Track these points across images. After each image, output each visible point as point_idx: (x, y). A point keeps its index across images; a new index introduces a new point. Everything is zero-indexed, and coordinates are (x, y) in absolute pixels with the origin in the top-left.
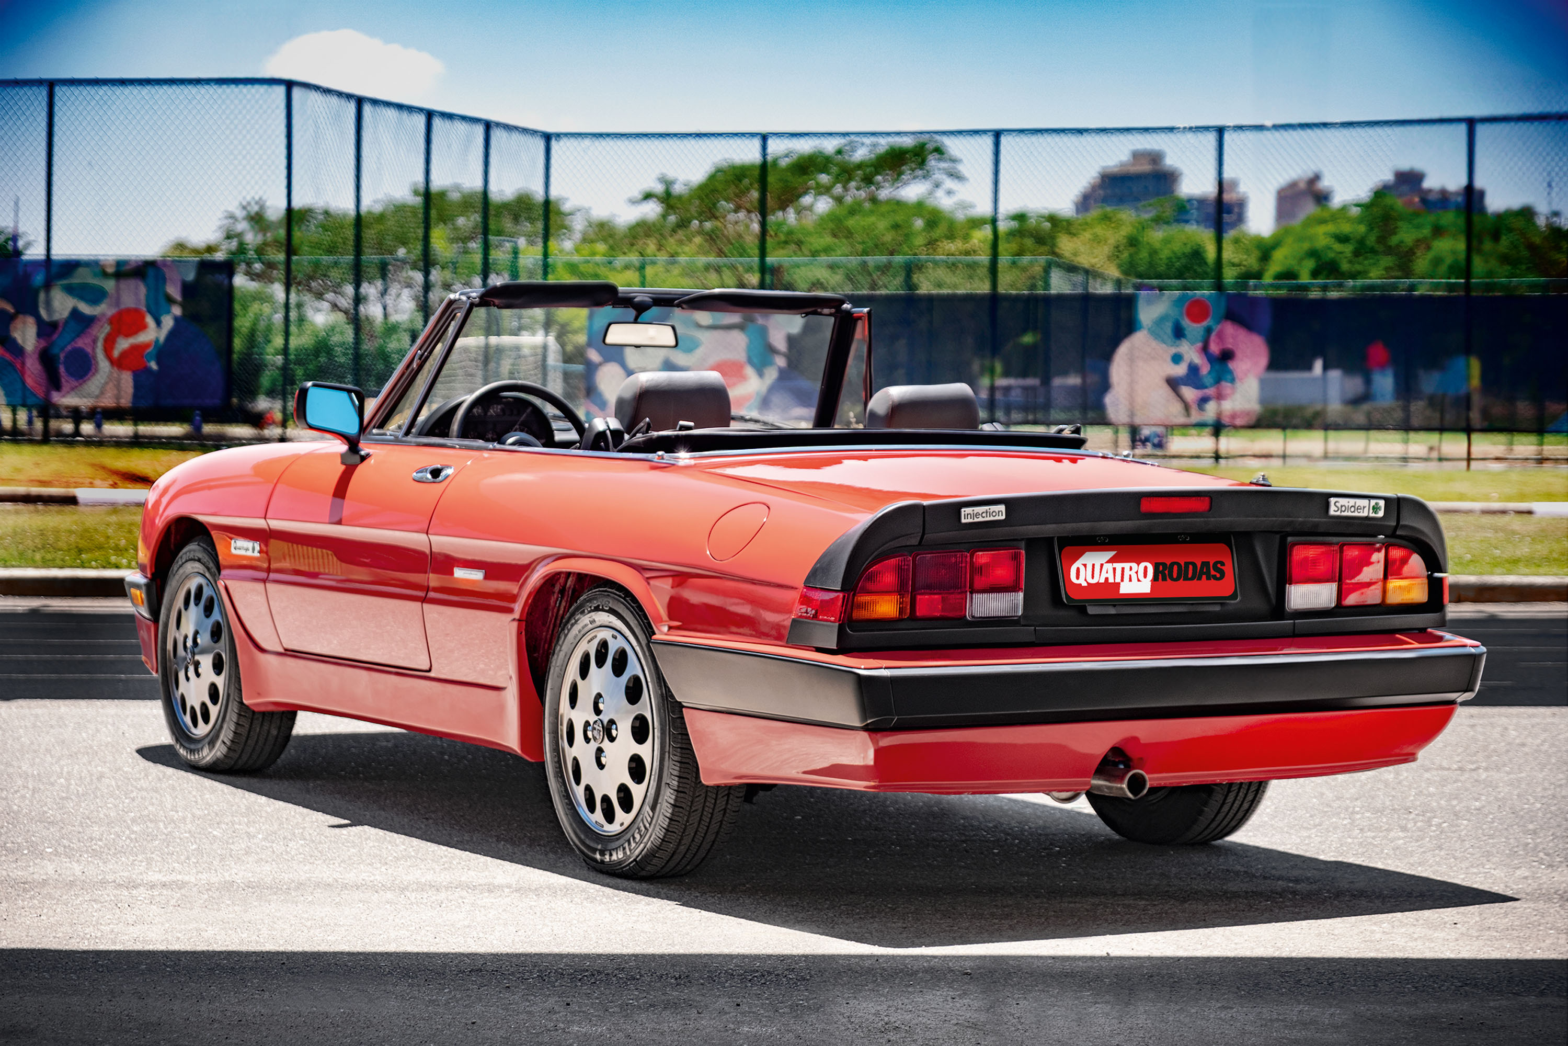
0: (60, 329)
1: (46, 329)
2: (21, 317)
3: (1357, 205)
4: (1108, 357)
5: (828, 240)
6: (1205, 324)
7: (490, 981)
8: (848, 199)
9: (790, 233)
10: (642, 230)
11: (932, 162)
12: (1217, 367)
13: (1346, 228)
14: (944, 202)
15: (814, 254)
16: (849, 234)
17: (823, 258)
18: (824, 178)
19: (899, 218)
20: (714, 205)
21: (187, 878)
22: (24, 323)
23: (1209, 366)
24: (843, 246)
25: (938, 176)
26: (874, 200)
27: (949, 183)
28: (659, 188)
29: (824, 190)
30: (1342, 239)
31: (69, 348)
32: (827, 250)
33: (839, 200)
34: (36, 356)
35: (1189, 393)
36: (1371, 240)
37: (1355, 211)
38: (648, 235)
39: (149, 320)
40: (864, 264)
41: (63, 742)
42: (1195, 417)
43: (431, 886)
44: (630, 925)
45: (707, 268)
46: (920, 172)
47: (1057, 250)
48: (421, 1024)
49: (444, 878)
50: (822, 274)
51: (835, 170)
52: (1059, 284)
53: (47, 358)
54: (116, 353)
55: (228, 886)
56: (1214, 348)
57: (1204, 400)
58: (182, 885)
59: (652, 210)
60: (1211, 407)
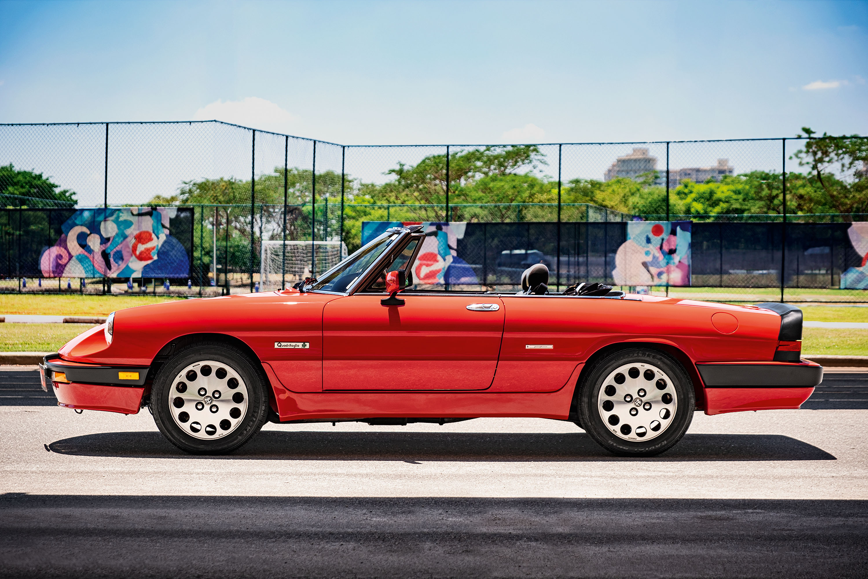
0: (111, 241)
1: (105, 241)
2: (92, 235)
3: (746, 175)
4: (615, 251)
5: (481, 194)
6: (661, 236)
7: (340, 504)
8: (491, 174)
9: (461, 190)
10: (388, 188)
11: (533, 155)
12: (667, 256)
13: (740, 187)
14: (538, 175)
15: (474, 201)
16: (491, 190)
17: (479, 204)
18: (479, 164)
19: (516, 183)
20: (424, 177)
21: (211, 471)
22: (94, 238)
23: (662, 256)
24: (487, 197)
25: (535, 163)
26: (504, 174)
27: (541, 166)
28: (397, 168)
29: (478, 170)
30: (737, 192)
31: (115, 250)
32: (480, 199)
33: (486, 174)
34: (100, 253)
35: (654, 270)
36: (752, 193)
37: (744, 179)
38: (391, 191)
39: (153, 236)
40: (498, 207)
41: (146, 422)
42: (656, 281)
43: (312, 474)
44: (394, 487)
45: (421, 208)
46: (526, 161)
47: (594, 199)
48: (314, 518)
49: (317, 471)
50: (478, 211)
51: (485, 159)
52: (594, 217)
53: (105, 255)
54: (138, 253)
55: (230, 473)
56: (666, 248)
57: (660, 274)
58: (211, 473)
59: (394, 178)
60: (664, 277)
